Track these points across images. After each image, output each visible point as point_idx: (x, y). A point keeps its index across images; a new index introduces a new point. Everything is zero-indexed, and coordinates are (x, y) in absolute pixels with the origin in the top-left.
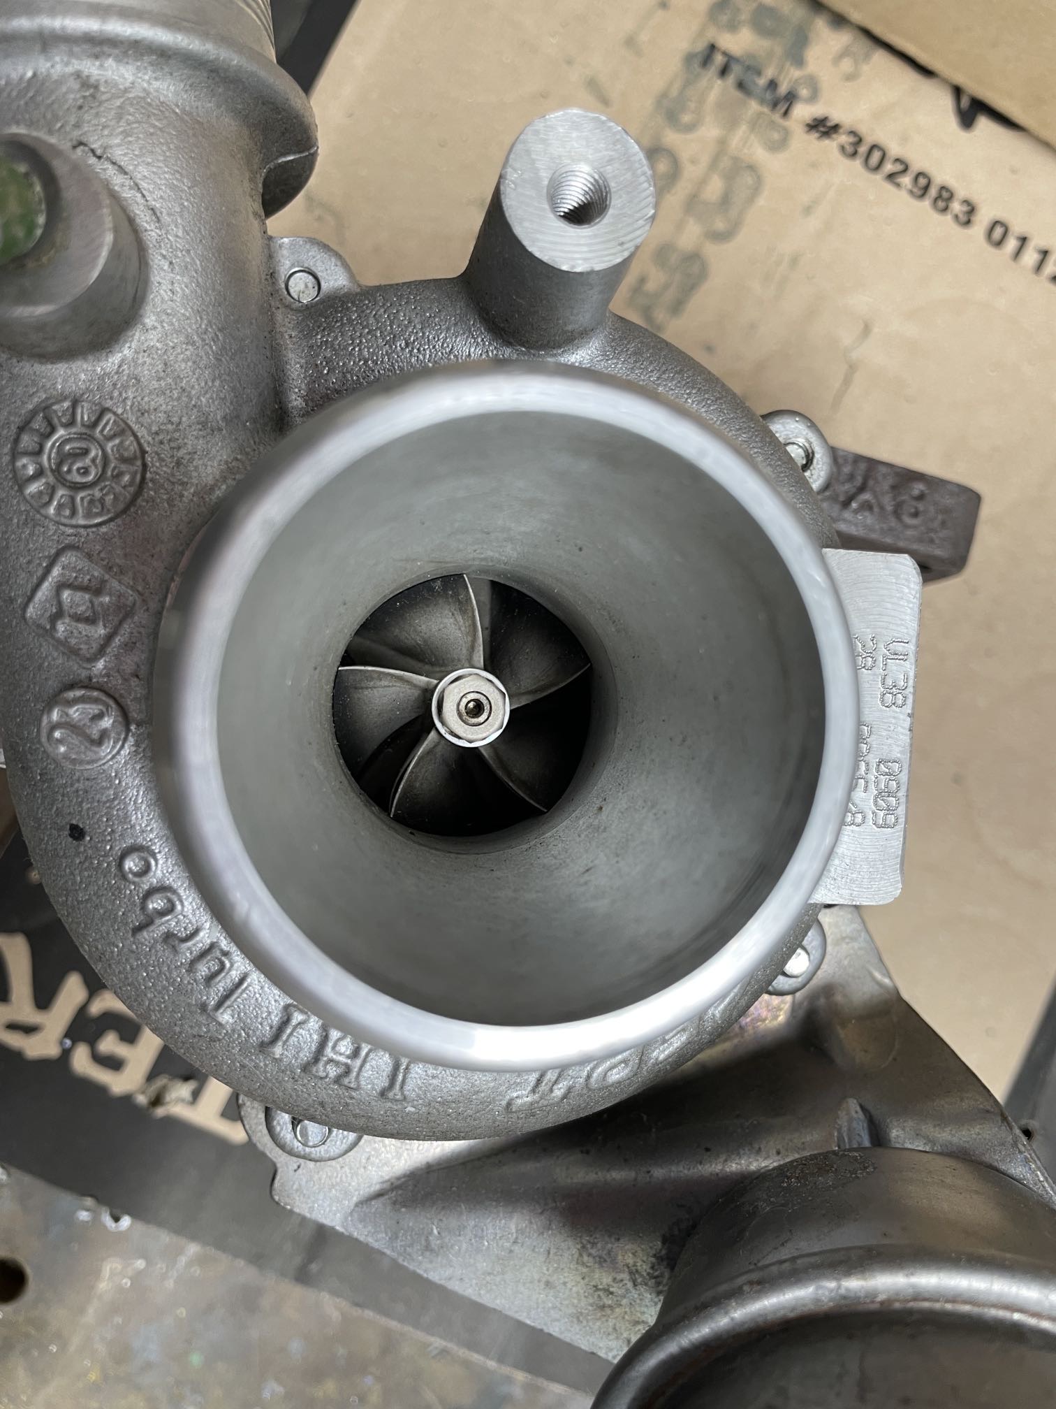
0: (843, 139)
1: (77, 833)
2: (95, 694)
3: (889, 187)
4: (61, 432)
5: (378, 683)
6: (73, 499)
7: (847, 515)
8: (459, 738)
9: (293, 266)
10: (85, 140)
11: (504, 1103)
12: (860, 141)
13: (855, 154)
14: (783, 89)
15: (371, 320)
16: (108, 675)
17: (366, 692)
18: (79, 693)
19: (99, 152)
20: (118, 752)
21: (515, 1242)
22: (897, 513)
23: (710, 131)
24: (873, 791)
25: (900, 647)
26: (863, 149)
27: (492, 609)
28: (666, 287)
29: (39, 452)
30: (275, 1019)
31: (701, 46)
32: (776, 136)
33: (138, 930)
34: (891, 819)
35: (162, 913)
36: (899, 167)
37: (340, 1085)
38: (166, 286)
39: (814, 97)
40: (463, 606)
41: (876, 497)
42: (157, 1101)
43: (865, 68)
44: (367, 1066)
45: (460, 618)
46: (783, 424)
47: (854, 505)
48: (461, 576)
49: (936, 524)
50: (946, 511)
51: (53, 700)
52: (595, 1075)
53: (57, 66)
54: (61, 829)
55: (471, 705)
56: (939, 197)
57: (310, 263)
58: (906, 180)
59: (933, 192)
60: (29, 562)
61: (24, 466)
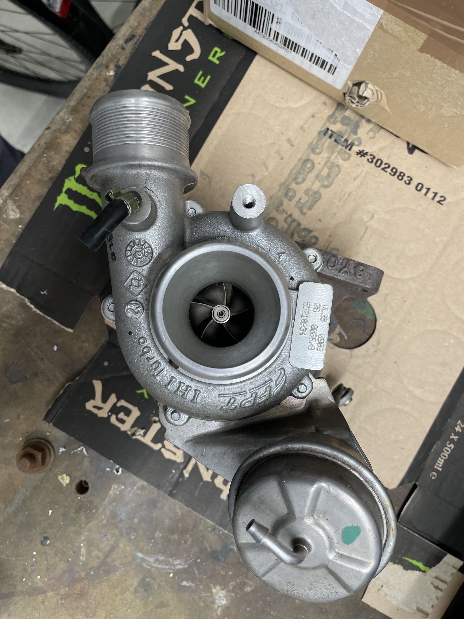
0: (369, 157)
1: (130, 333)
2: (137, 303)
3: (383, 172)
4: (136, 246)
5: (200, 307)
6: (137, 261)
7: (340, 274)
8: (218, 321)
9: (190, 207)
10: (146, 186)
11: (220, 407)
12: (374, 158)
13: (372, 162)
14: (349, 142)
15: (206, 222)
16: (140, 299)
17: (197, 309)
18: (134, 302)
19: (149, 189)
20: (141, 316)
21: (224, 455)
22: (355, 274)
23: (325, 155)
24: (317, 342)
25: (326, 307)
26: (375, 160)
27: (232, 292)
28: (308, 201)
29: (131, 250)
30: (169, 380)
31: (324, 129)
32: (346, 156)
33: (141, 356)
34: (321, 349)
35: (147, 352)
36: (387, 166)
37: (182, 397)
38: (160, 216)
39: (359, 144)
40: (222, 290)
41: (349, 269)
42: (134, 434)
43: (377, 135)
44: (189, 393)
45: (221, 293)
46: (309, 250)
47: (342, 271)
48: (222, 283)
49: (367, 278)
50: (370, 275)
51: (128, 303)
52: (242, 404)
53: (142, 171)
54: (127, 332)
55: (221, 313)
56: (400, 175)
57: (194, 207)
58: (389, 170)
59: (398, 174)
60: (126, 273)
61: (128, 253)
